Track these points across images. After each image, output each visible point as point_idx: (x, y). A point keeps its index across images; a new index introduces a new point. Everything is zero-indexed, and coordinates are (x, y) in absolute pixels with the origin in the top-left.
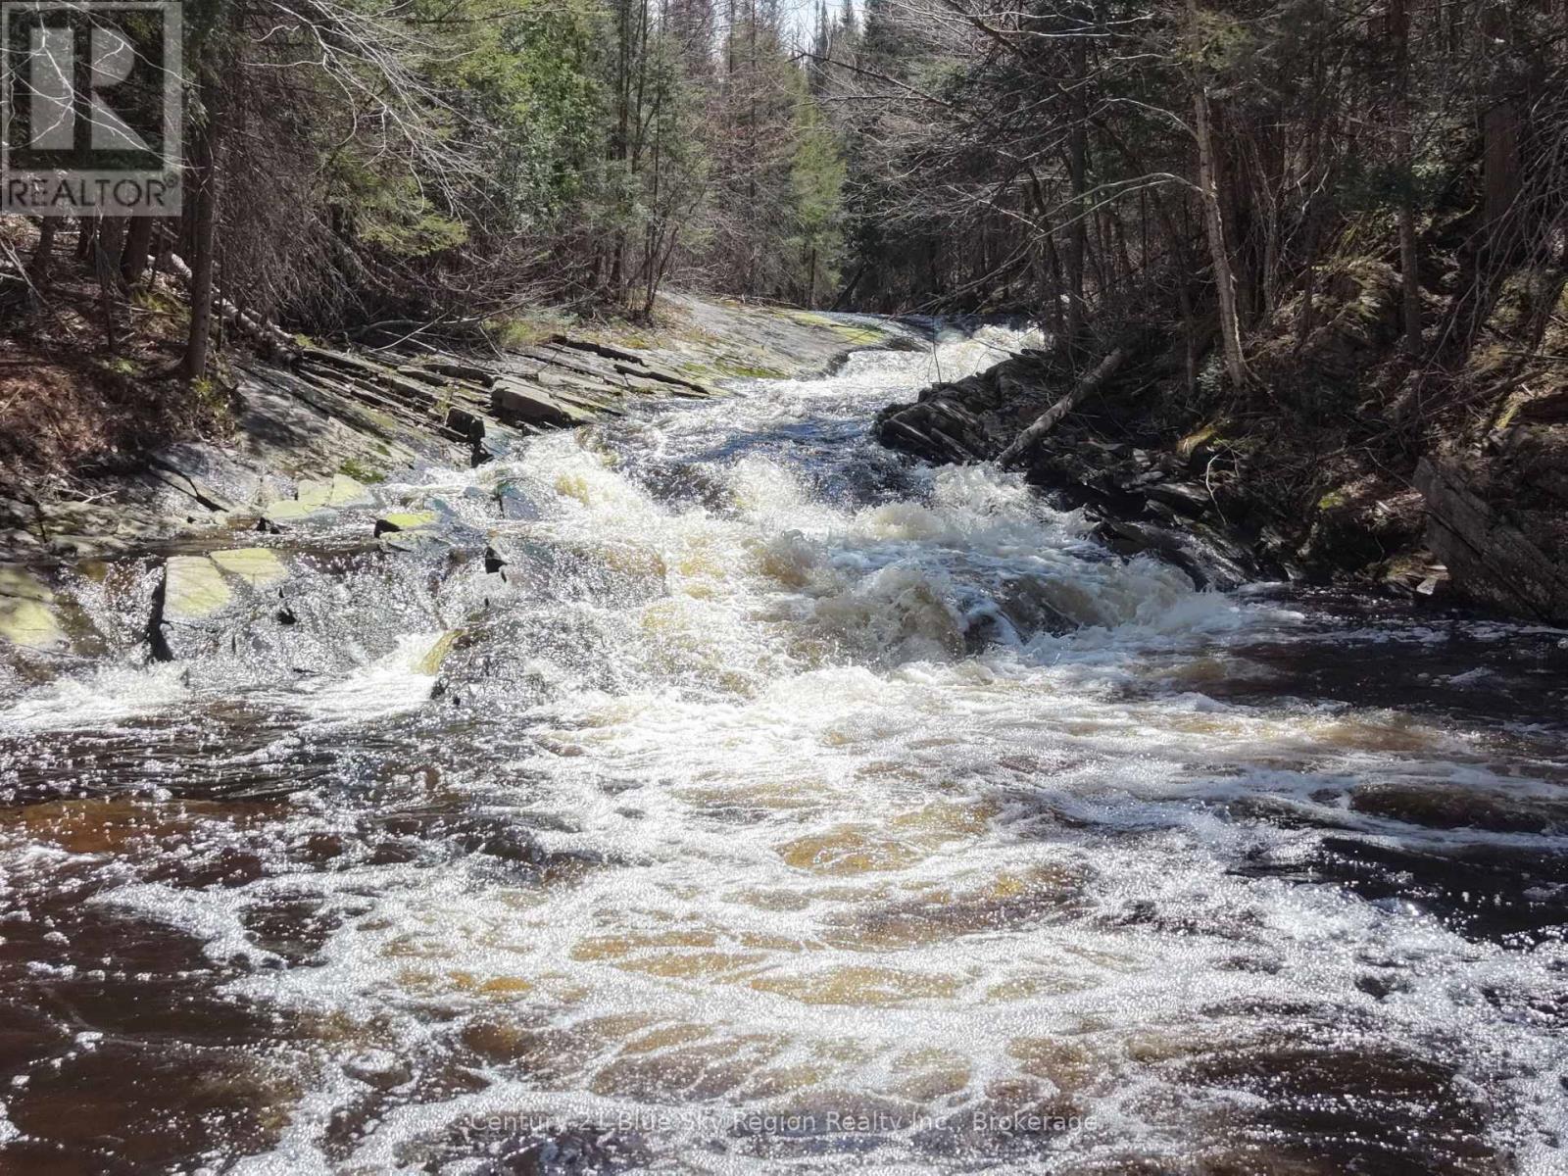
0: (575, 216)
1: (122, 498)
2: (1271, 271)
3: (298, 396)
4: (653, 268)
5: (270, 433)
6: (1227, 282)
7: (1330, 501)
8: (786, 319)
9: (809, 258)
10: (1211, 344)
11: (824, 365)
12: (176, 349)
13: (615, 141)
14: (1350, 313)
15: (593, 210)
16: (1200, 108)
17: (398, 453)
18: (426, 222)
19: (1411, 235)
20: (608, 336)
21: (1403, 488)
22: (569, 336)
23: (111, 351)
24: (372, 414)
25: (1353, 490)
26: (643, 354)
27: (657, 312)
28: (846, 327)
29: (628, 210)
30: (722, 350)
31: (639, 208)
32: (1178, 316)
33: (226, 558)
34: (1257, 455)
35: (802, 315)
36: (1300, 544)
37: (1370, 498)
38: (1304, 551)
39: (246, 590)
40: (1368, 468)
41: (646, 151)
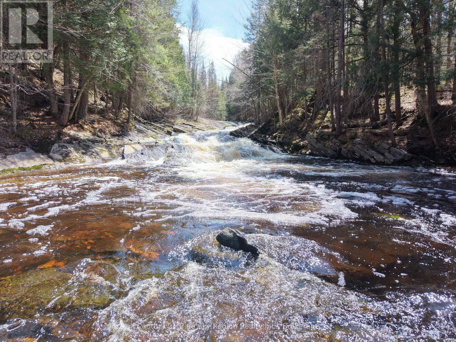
0: (185, 105)
1: (118, 139)
2: (286, 110)
3: (144, 127)
4: (197, 114)
5: (140, 131)
6: (280, 112)
7: (294, 142)
8: (217, 122)
9: (221, 115)
10: (278, 121)
11: (223, 128)
12: (126, 119)
13: (192, 95)
14: (297, 116)
15: (188, 105)
16: (276, 86)
17: (159, 135)
18: (164, 103)
19: (306, 105)
20: (190, 123)
21: (304, 140)
22: (185, 123)
23: (117, 119)
24: (156, 131)
25: (297, 141)
26: (196, 126)
27: (198, 120)
28: (226, 123)
29: (194, 105)
30: (208, 126)
31: (196, 105)
32: (273, 118)
33: (133, 146)
34: (284, 136)
35: (219, 121)
36: (290, 148)
37: (300, 142)
38: (290, 149)
39: (136, 150)
40: (300, 138)
41: (196, 97)
